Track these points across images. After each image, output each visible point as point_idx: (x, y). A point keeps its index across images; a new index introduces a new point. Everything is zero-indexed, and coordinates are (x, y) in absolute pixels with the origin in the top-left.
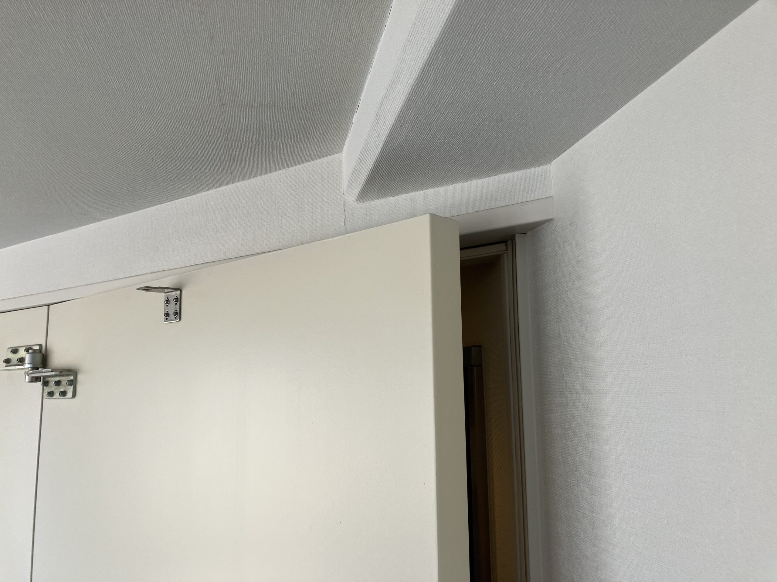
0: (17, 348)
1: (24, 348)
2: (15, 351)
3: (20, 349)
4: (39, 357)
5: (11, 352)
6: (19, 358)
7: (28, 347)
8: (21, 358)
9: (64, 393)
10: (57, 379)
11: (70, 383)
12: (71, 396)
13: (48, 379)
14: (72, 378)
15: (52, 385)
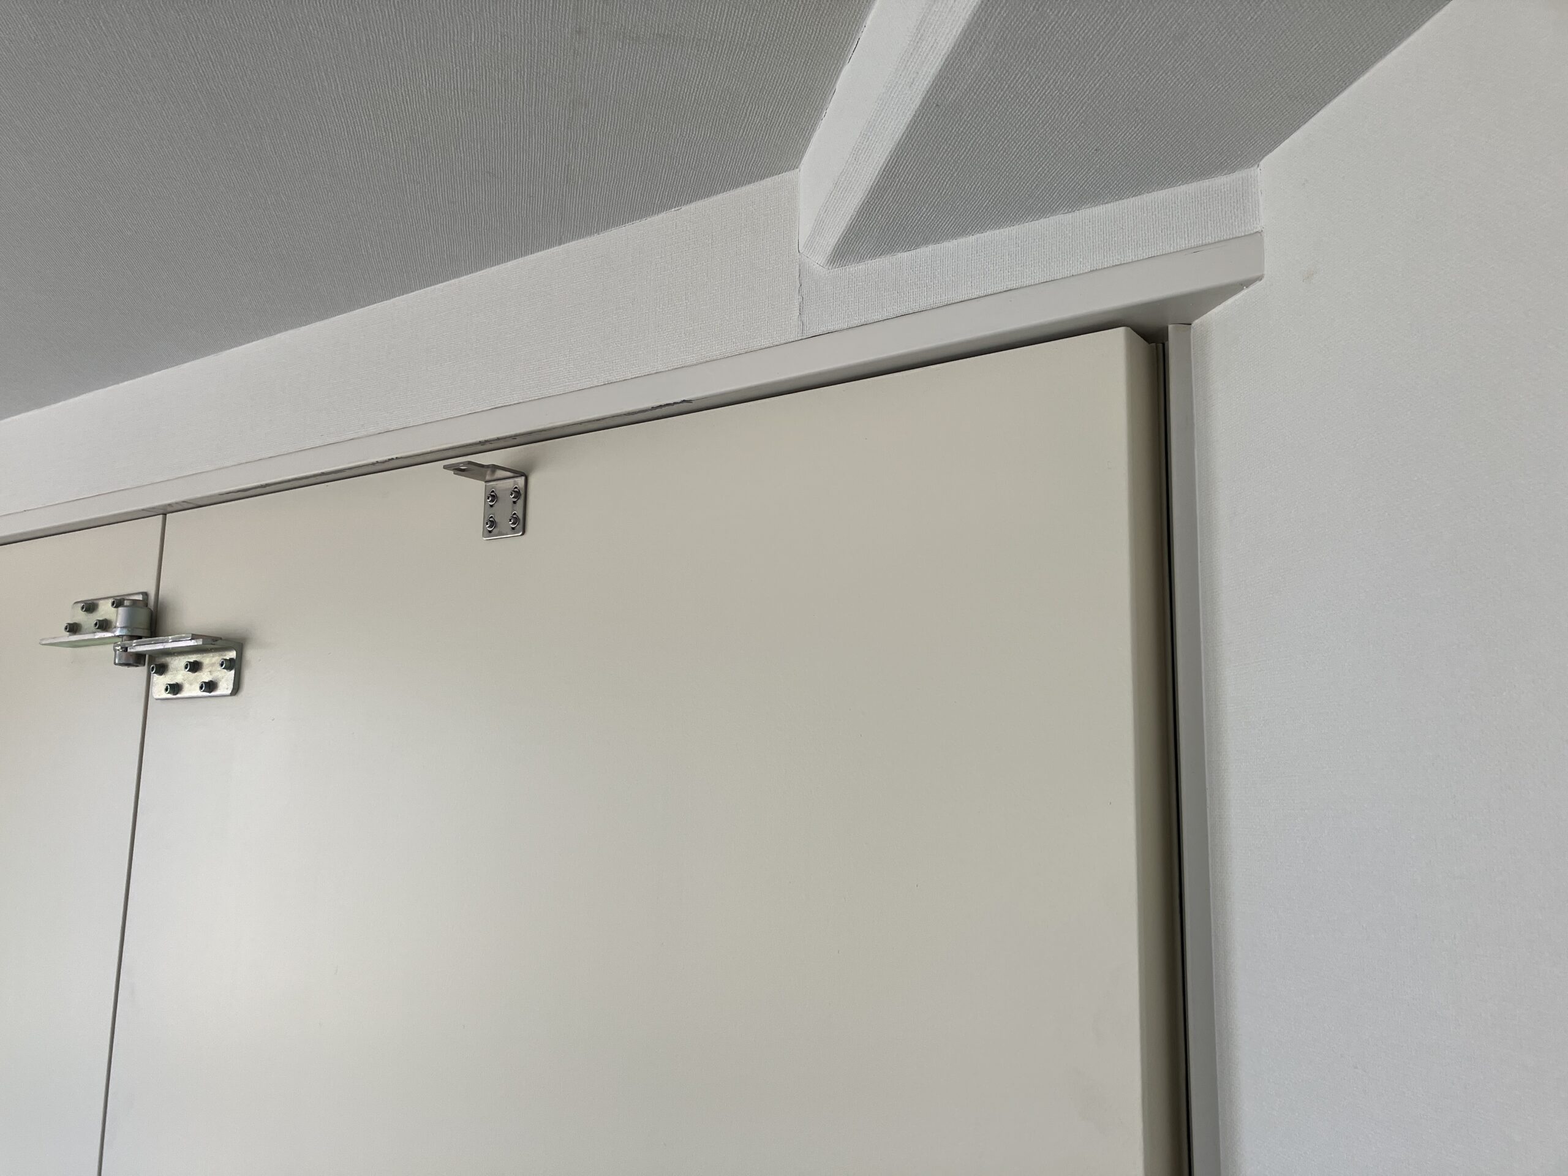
0: (95, 602)
1: (111, 601)
2: (90, 607)
3: (101, 602)
4: (143, 616)
5: (83, 608)
6: (99, 621)
7: (118, 598)
8: (103, 621)
9: (210, 686)
10: (193, 658)
11: (229, 665)
12: (229, 692)
13: (164, 660)
14: (232, 654)
15: (178, 671)
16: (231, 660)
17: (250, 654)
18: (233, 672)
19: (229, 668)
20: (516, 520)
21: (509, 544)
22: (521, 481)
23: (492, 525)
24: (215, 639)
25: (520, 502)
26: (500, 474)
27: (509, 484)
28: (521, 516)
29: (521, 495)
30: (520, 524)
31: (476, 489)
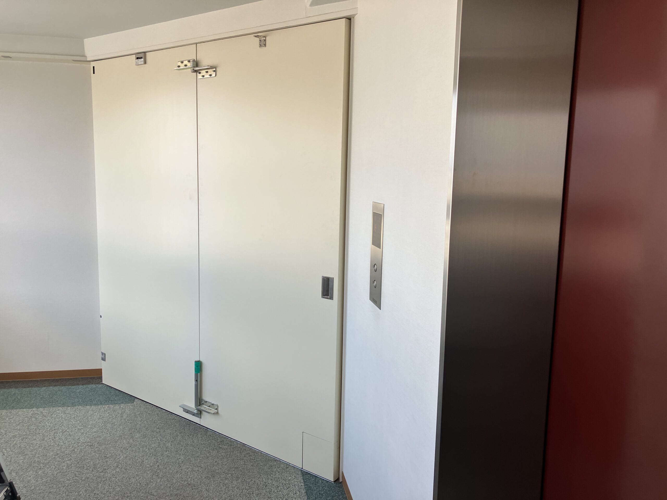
0: (183, 61)
1: (187, 61)
3: (185, 61)
7: (189, 60)
8: (186, 65)
9: (211, 75)
10: (206, 70)
11: (214, 71)
12: (214, 76)
13: (201, 71)
14: (214, 69)
15: (203, 72)
16: (214, 70)
17: (218, 69)
18: (215, 72)
19: (214, 72)
20: (264, 45)
21: (263, 49)
22: (265, 38)
23: (261, 46)
24: (212, 67)
25: (265, 41)
26: (261, 37)
27: (263, 39)
28: (265, 44)
29: (265, 40)
30: (265, 45)
31: (258, 39)
